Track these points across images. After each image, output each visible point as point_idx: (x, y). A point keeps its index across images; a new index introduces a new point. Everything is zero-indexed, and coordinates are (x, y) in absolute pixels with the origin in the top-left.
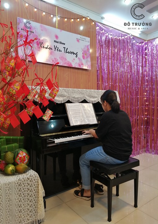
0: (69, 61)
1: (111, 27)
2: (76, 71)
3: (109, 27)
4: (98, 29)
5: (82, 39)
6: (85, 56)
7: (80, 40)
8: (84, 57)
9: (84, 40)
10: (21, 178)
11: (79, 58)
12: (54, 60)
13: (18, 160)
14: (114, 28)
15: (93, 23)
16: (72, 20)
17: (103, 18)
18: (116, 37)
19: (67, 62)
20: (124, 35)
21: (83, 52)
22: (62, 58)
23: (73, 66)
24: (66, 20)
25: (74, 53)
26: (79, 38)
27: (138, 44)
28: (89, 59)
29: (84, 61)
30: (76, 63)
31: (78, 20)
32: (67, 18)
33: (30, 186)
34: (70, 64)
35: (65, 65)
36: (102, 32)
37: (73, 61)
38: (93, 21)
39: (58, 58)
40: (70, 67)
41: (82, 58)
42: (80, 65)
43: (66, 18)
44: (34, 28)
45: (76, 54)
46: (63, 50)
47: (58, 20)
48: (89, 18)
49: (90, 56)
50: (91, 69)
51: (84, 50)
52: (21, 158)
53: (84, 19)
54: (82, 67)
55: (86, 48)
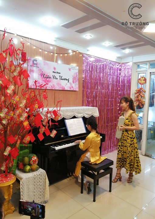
0: (63, 85)
1: (93, 56)
2: (68, 92)
4: (84, 59)
5: (73, 68)
6: (75, 81)
8: (73, 82)
10: (36, 174)
11: (70, 83)
12: (52, 86)
13: (31, 162)
14: (96, 57)
15: (81, 55)
16: (66, 55)
17: (88, 50)
18: (97, 64)
20: (104, 61)
21: (73, 78)
22: (59, 84)
23: (66, 90)
24: (61, 55)
25: (66, 80)
26: (71, 68)
27: (114, 67)
28: (77, 83)
29: (73, 85)
30: (68, 87)
31: (70, 54)
32: (63, 54)
33: (41, 179)
34: (63, 88)
35: (60, 89)
36: (87, 61)
37: (66, 85)
38: (81, 53)
39: (55, 84)
40: (64, 90)
41: (72, 83)
42: (70, 88)
44: (39, 64)
45: (68, 80)
46: (58, 78)
48: (78, 52)
49: (78, 81)
50: (78, 90)
51: (74, 76)
52: (33, 160)
53: (74, 53)
54: (72, 89)
55: (75, 75)
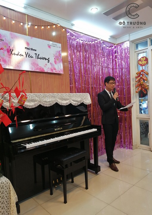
0: (41, 66)
1: (81, 33)
2: (49, 75)
3: (80, 33)
4: (69, 35)
6: (57, 61)
7: (51, 47)
9: (55, 46)
11: (51, 63)
14: (84, 34)
15: (64, 30)
16: (43, 27)
17: (73, 25)
18: (86, 42)
19: (39, 68)
20: (94, 40)
21: (54, 57)
22: (34, 64)
23: (46, 71)
24: (36, 27)
25: (46, 59)
26: (51, 44)
27: (108, 48)
28: (61, 64)
29: (56, 66)
30: (48, 68)
31: (49, 27)
32: (38, 26)
33: (2, 193)
34: (42, 69)
35: (38, 71)
36: (72, 38)
37: (45, 66)
38: (63, 28)
40: (43, 72)
41: (54, 63)
42: (52, 70)
43: (36, 26)
44: (4, 36)
45: (48, 60)
46: (34, 56)
47: (28, 28)
48: (59, 25)
49: (62, 61)
50: (63, 73)
51: (56, 55)
53: (54, 26)
54: (54, 72)
55: (58, 54)
